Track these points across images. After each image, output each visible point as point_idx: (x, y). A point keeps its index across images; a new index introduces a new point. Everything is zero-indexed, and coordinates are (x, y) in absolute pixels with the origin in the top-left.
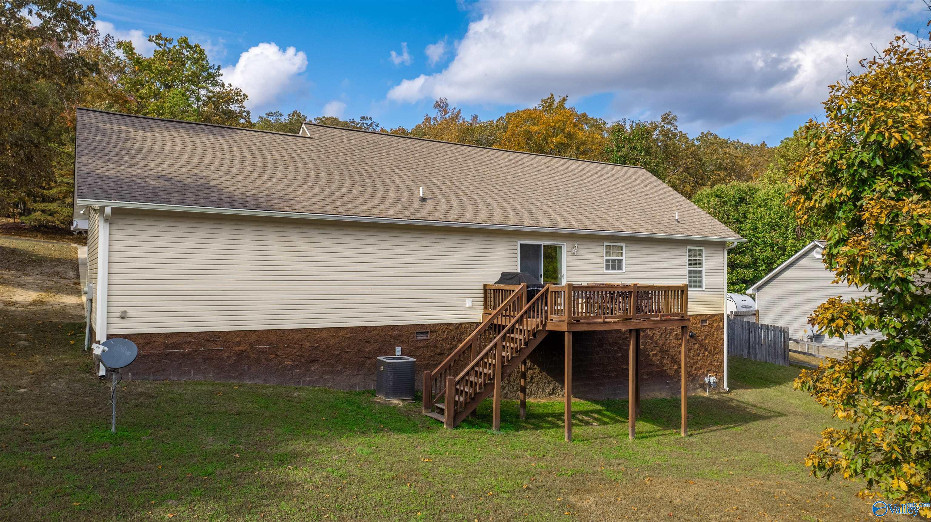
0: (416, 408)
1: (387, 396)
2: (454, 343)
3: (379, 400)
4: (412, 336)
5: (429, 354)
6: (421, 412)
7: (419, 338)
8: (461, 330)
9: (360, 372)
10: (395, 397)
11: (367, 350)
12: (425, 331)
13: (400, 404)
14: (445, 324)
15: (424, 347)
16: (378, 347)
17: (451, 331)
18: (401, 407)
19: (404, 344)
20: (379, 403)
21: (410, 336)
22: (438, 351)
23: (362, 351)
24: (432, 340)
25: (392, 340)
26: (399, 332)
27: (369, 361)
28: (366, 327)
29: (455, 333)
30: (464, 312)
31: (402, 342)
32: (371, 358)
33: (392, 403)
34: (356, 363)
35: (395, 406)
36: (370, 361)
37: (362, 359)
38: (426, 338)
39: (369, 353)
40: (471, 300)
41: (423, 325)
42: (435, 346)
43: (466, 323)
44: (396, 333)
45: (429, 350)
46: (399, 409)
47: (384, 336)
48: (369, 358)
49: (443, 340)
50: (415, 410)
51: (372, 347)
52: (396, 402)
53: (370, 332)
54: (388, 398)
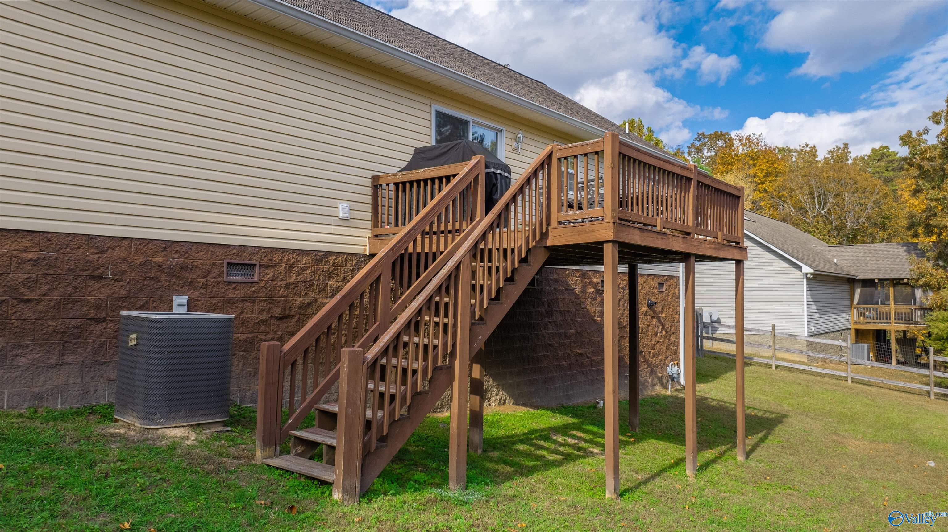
0: (235, 445)
1: (147, 417)
2: (312, 294)
3: (122, 431)
4: (216, 271)
5: (256, 317)
6: (253, 456)
7: (232, 279)
8: (326, 268)
9: (69, 358)
10: (175, 418)
11: (91, 299)
12: (247, 262)
13: (188, 438)
14: (294, 251)
15: (244, 300)
16: (124, 293)
17: (306, 269)
18: (193, 446)
19: (195, 288)
20: (123, 438)
21: (209, 272)
22: (277, 311)
23: (75, 302)
24: (263, 284)
25: (163, 277)
26: (181, 260)
27: (97, 329)
28: (89, 237)
29: (314, 273)
30: (332, 229)
31: (191, 285)
32: (104, 320)
33: (164, 437)
34: (55, 332)
35: (174, 447)
36: (99, 327)
37: (74, 323)
38: (248, 279)
39: (98, 307)
40: (347, 204)
41: (243, 248)
42: (270, 299)
43: (338, 254)
44: (176, 260)
45: (256, 307)
46: (188, 453)
47: (144, 264)
48: (98, 321)
49: (287, 286)
50: (232, 450)
51: (106, 291)
52: (176, 433)
53: (102, 252)
54: (152, 421)
